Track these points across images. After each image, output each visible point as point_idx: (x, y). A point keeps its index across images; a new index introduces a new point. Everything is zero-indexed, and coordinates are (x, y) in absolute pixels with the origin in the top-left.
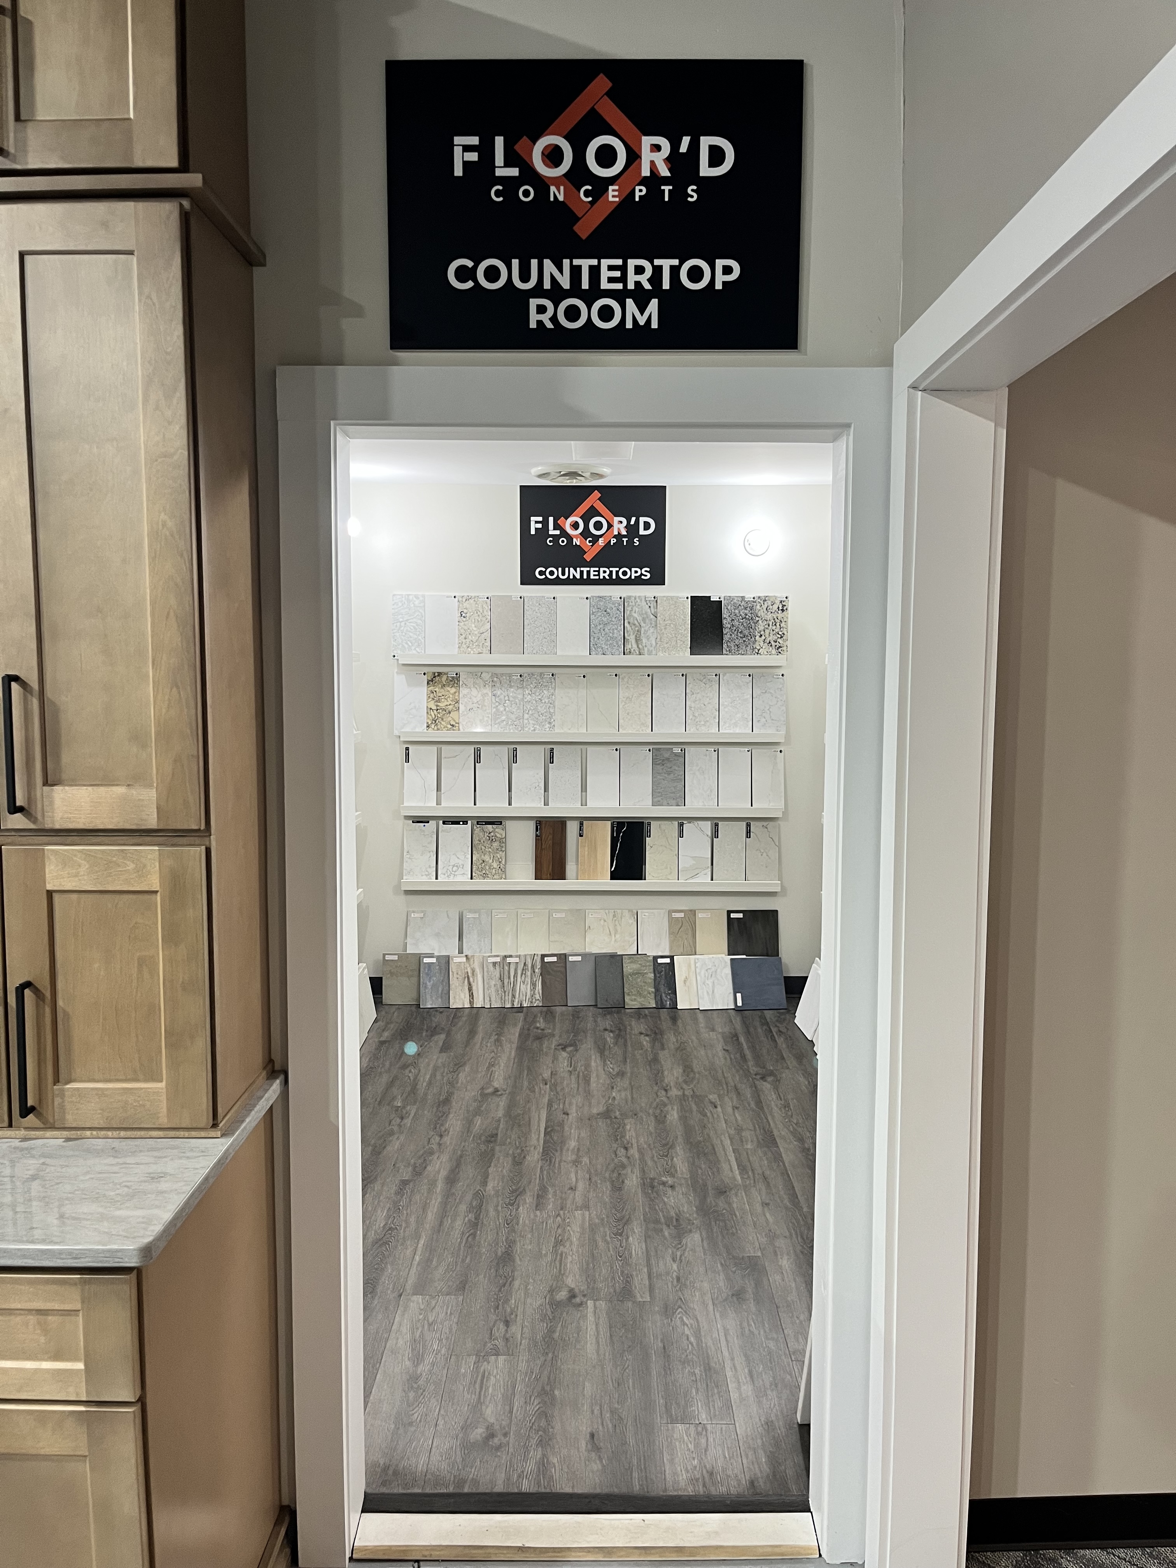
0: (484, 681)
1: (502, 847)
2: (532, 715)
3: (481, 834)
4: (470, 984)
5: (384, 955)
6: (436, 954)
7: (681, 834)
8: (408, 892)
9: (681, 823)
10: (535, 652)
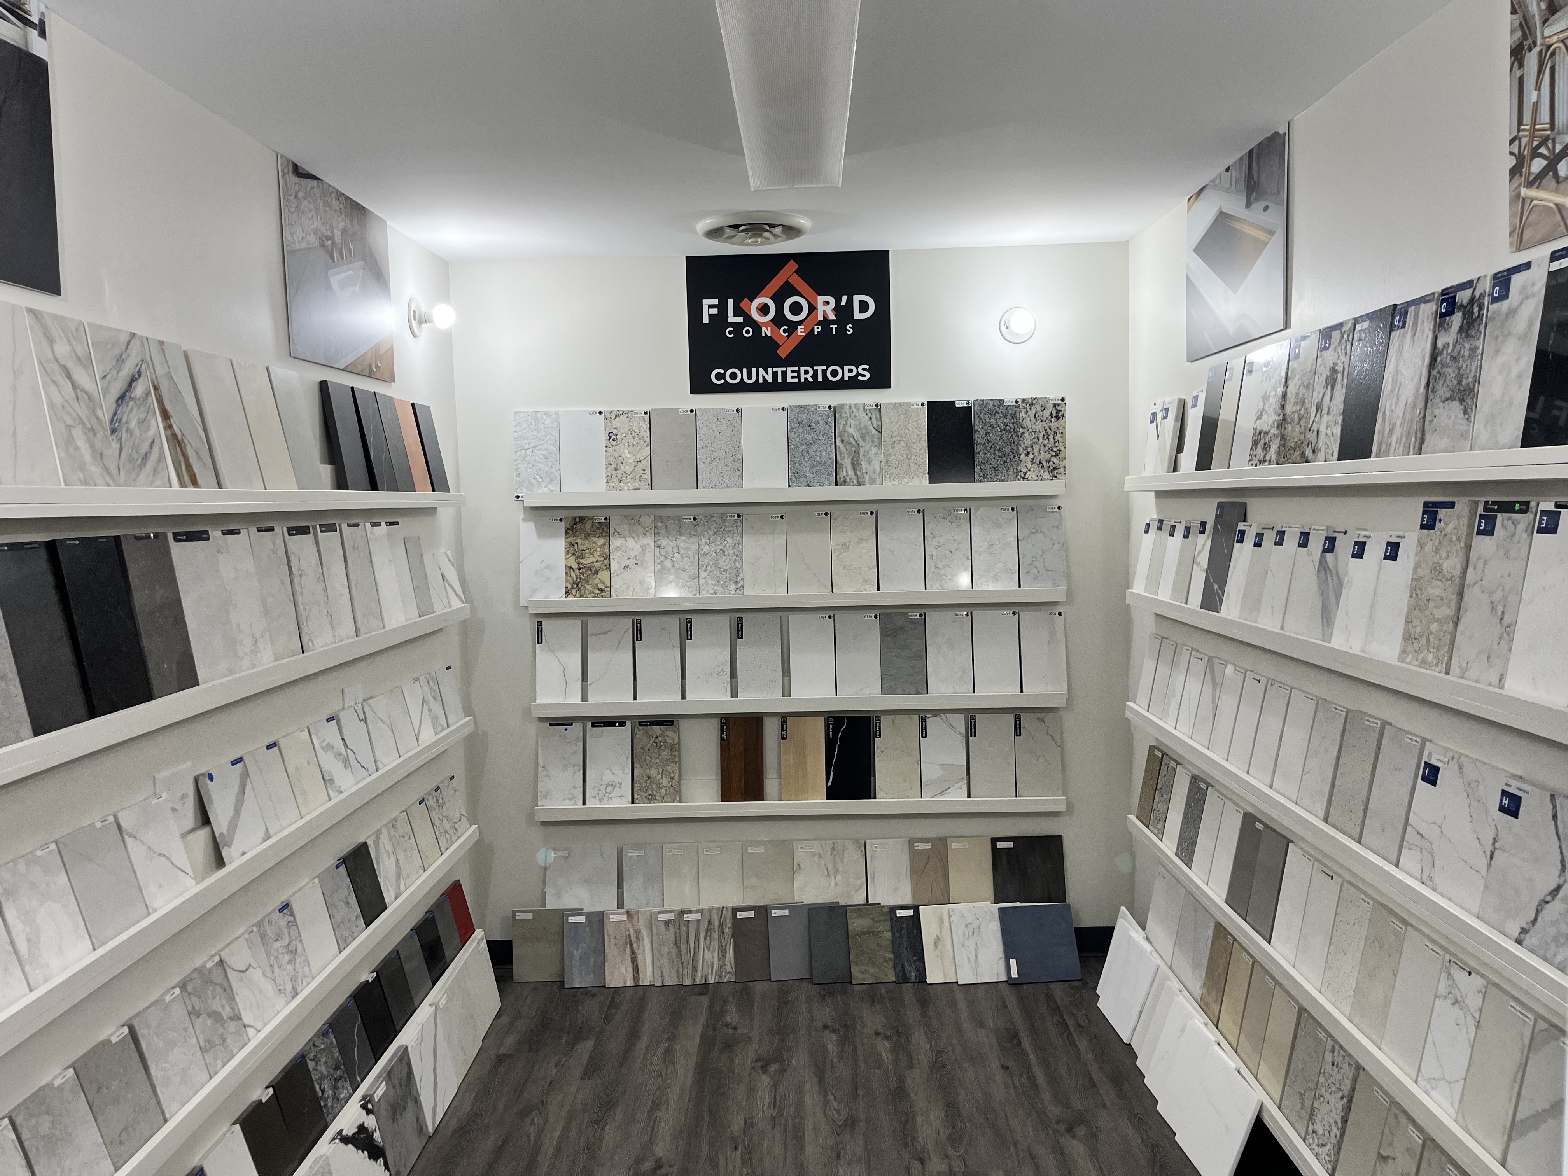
0: (644, 528)
1: (675, 756)
2: (711, 572)
3: (645, 739)
4: (633, 951)
5: (514, 912)
6: (587, 909)
7: (923, 732)
8: (545, 823)
9: (923, 717)
10: (712, 485)
